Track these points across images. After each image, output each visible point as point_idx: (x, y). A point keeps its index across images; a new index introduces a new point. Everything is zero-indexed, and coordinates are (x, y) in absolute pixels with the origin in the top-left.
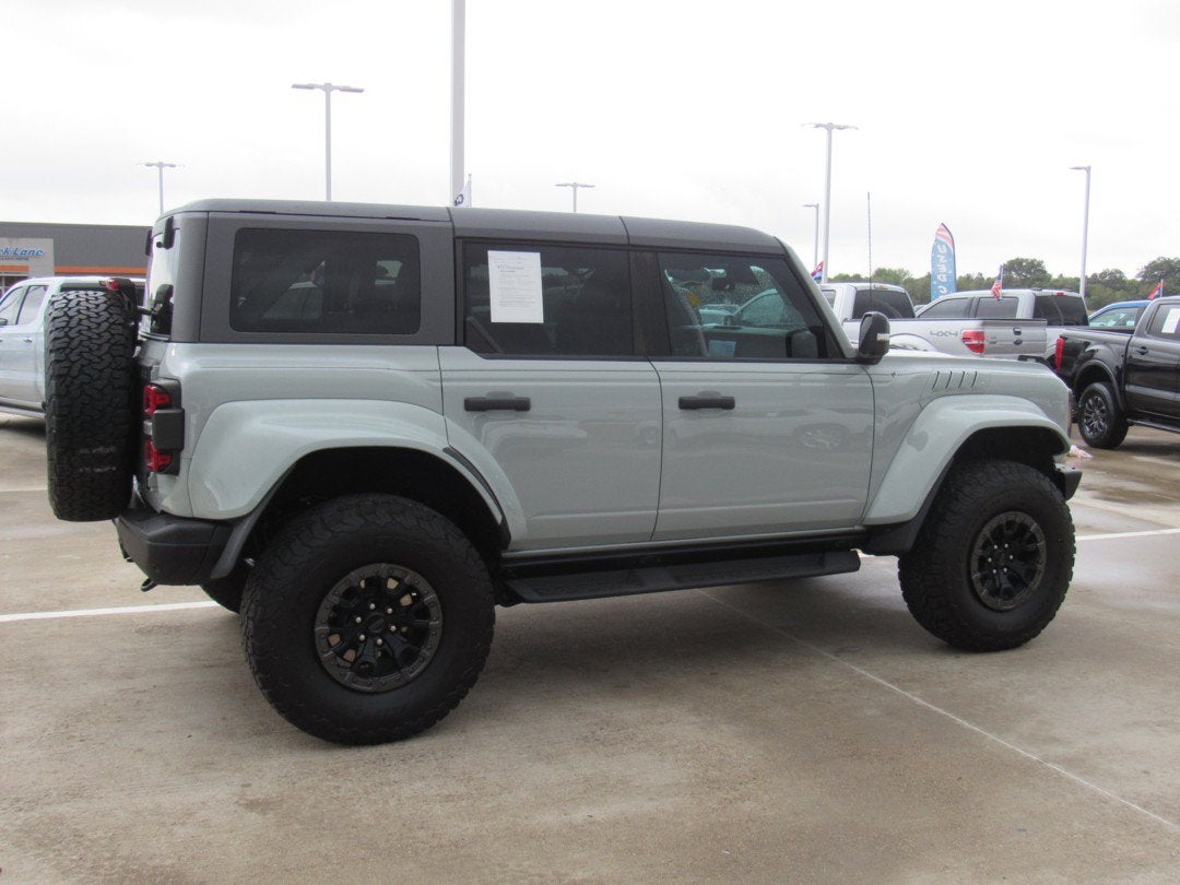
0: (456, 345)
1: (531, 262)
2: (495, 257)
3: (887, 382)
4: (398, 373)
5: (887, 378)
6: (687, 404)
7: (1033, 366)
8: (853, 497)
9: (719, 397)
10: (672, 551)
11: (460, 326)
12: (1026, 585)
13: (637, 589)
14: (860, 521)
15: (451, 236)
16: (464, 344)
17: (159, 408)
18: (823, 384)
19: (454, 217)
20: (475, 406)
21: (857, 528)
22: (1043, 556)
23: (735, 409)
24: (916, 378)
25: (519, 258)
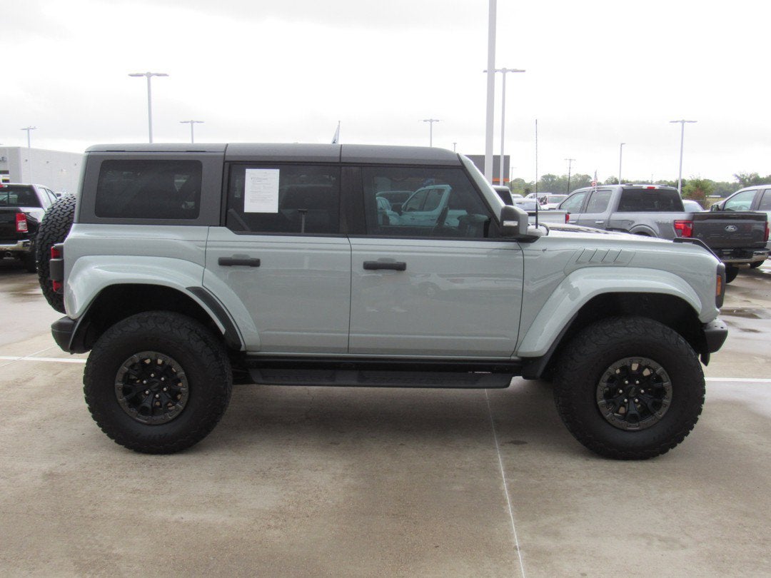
0: (220, 226)
1: (273, 175)
2: (251, 174)
3: (537, 256)
4: (181, 242)
5: (537, 253)
6: (369, 266)
7: (690, 247)
8: (505, 336)
9: (395, 262)
10: (383, 362)
11: (224, 215)
12: (652, 414)
13: (331, 383)
14: (514, 353)
15: (222, 161)
16: (226, 225)
17: (54, 258)
18: (486, 256)
19: (227, 150)
20: (225, 263)
21: (513, 358)
22: (670, 393)
23: (406, 271)
24: (563, 253)
25: (266, 173)
